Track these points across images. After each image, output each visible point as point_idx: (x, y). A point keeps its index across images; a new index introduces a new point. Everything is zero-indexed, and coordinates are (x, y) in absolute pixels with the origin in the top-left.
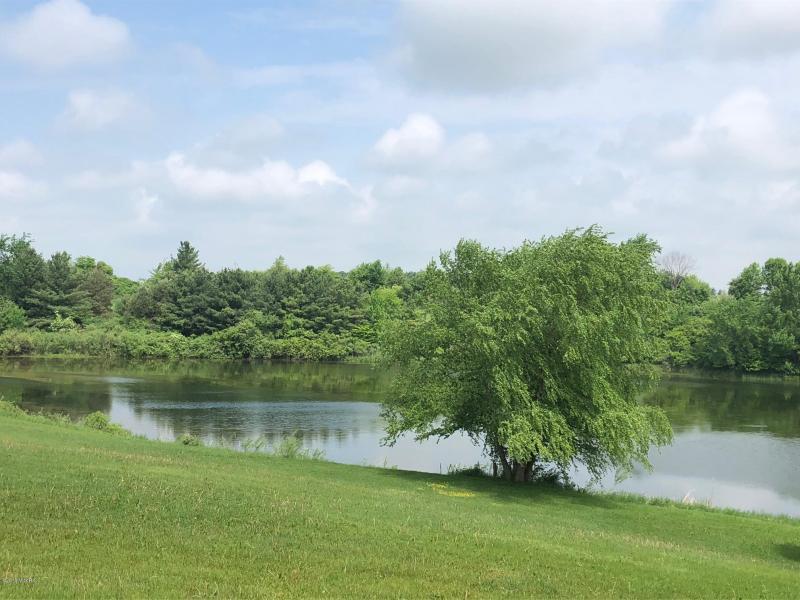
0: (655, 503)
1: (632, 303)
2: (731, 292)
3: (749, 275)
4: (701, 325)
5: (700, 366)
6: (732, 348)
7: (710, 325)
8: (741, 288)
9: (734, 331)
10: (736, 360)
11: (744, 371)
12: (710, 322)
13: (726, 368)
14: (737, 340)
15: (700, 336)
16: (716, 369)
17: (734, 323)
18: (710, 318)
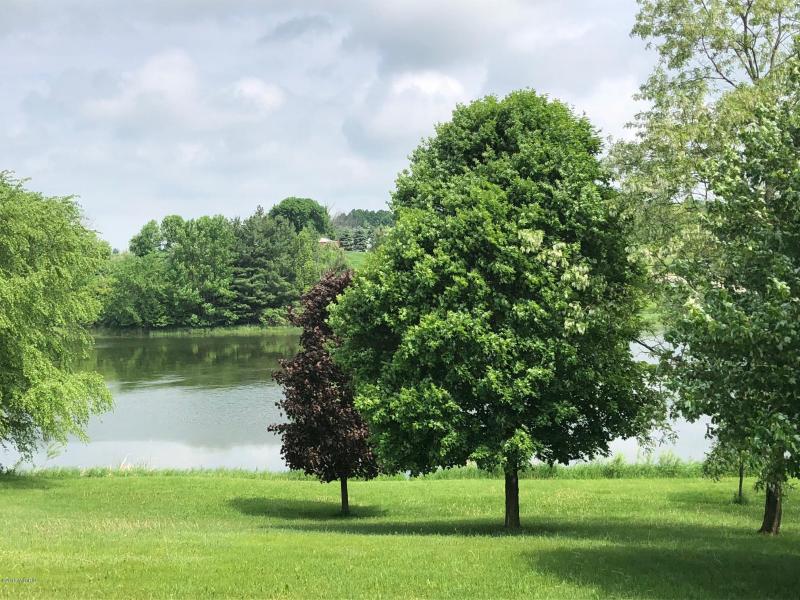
0: (91, 474)
1: (61, 261)
2: (132, 249)
3: (148, 232)
4: (105, 283)
5: (107, 325)
6: (138, 306)
7: (115, 285)
8: (141, 246)
9: (139, 289)
10: (142, 318)
11: (151, 327)
12: (115, 280)
13: (134, 326)
14: (142, 298)
15: (105, 295)
16: (122, 328)
17: (139, 280)
18: (114, 277)
